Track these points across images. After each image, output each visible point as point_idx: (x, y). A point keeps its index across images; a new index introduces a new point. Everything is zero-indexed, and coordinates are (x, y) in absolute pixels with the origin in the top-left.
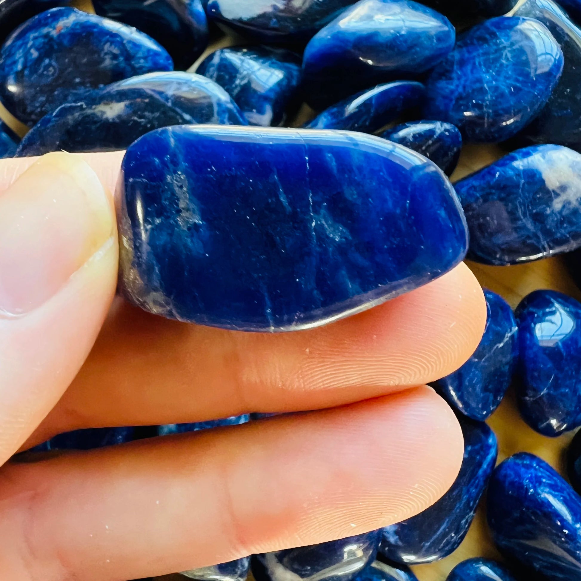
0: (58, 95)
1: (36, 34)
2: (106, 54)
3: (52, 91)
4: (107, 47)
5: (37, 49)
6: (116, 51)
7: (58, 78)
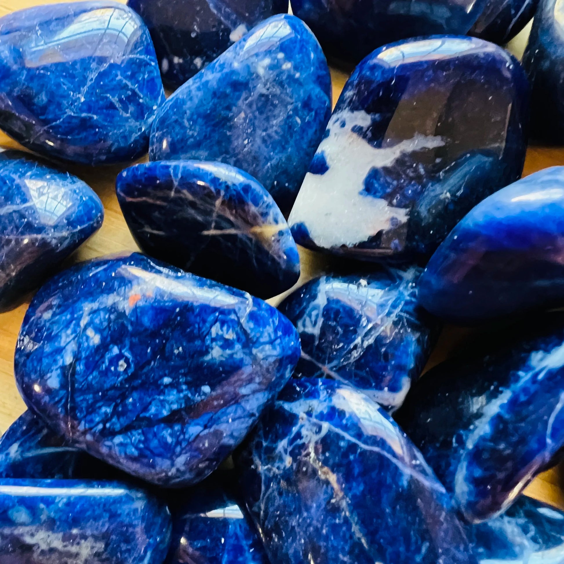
0: (134, 404)
1: (95, 305)
2: (213, 340)
3: (124, 397)
4: (215, 330)
5: (98, 330)
6: (230, 335)
7: (134, 376)
